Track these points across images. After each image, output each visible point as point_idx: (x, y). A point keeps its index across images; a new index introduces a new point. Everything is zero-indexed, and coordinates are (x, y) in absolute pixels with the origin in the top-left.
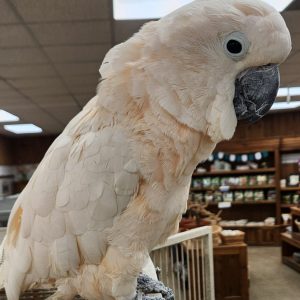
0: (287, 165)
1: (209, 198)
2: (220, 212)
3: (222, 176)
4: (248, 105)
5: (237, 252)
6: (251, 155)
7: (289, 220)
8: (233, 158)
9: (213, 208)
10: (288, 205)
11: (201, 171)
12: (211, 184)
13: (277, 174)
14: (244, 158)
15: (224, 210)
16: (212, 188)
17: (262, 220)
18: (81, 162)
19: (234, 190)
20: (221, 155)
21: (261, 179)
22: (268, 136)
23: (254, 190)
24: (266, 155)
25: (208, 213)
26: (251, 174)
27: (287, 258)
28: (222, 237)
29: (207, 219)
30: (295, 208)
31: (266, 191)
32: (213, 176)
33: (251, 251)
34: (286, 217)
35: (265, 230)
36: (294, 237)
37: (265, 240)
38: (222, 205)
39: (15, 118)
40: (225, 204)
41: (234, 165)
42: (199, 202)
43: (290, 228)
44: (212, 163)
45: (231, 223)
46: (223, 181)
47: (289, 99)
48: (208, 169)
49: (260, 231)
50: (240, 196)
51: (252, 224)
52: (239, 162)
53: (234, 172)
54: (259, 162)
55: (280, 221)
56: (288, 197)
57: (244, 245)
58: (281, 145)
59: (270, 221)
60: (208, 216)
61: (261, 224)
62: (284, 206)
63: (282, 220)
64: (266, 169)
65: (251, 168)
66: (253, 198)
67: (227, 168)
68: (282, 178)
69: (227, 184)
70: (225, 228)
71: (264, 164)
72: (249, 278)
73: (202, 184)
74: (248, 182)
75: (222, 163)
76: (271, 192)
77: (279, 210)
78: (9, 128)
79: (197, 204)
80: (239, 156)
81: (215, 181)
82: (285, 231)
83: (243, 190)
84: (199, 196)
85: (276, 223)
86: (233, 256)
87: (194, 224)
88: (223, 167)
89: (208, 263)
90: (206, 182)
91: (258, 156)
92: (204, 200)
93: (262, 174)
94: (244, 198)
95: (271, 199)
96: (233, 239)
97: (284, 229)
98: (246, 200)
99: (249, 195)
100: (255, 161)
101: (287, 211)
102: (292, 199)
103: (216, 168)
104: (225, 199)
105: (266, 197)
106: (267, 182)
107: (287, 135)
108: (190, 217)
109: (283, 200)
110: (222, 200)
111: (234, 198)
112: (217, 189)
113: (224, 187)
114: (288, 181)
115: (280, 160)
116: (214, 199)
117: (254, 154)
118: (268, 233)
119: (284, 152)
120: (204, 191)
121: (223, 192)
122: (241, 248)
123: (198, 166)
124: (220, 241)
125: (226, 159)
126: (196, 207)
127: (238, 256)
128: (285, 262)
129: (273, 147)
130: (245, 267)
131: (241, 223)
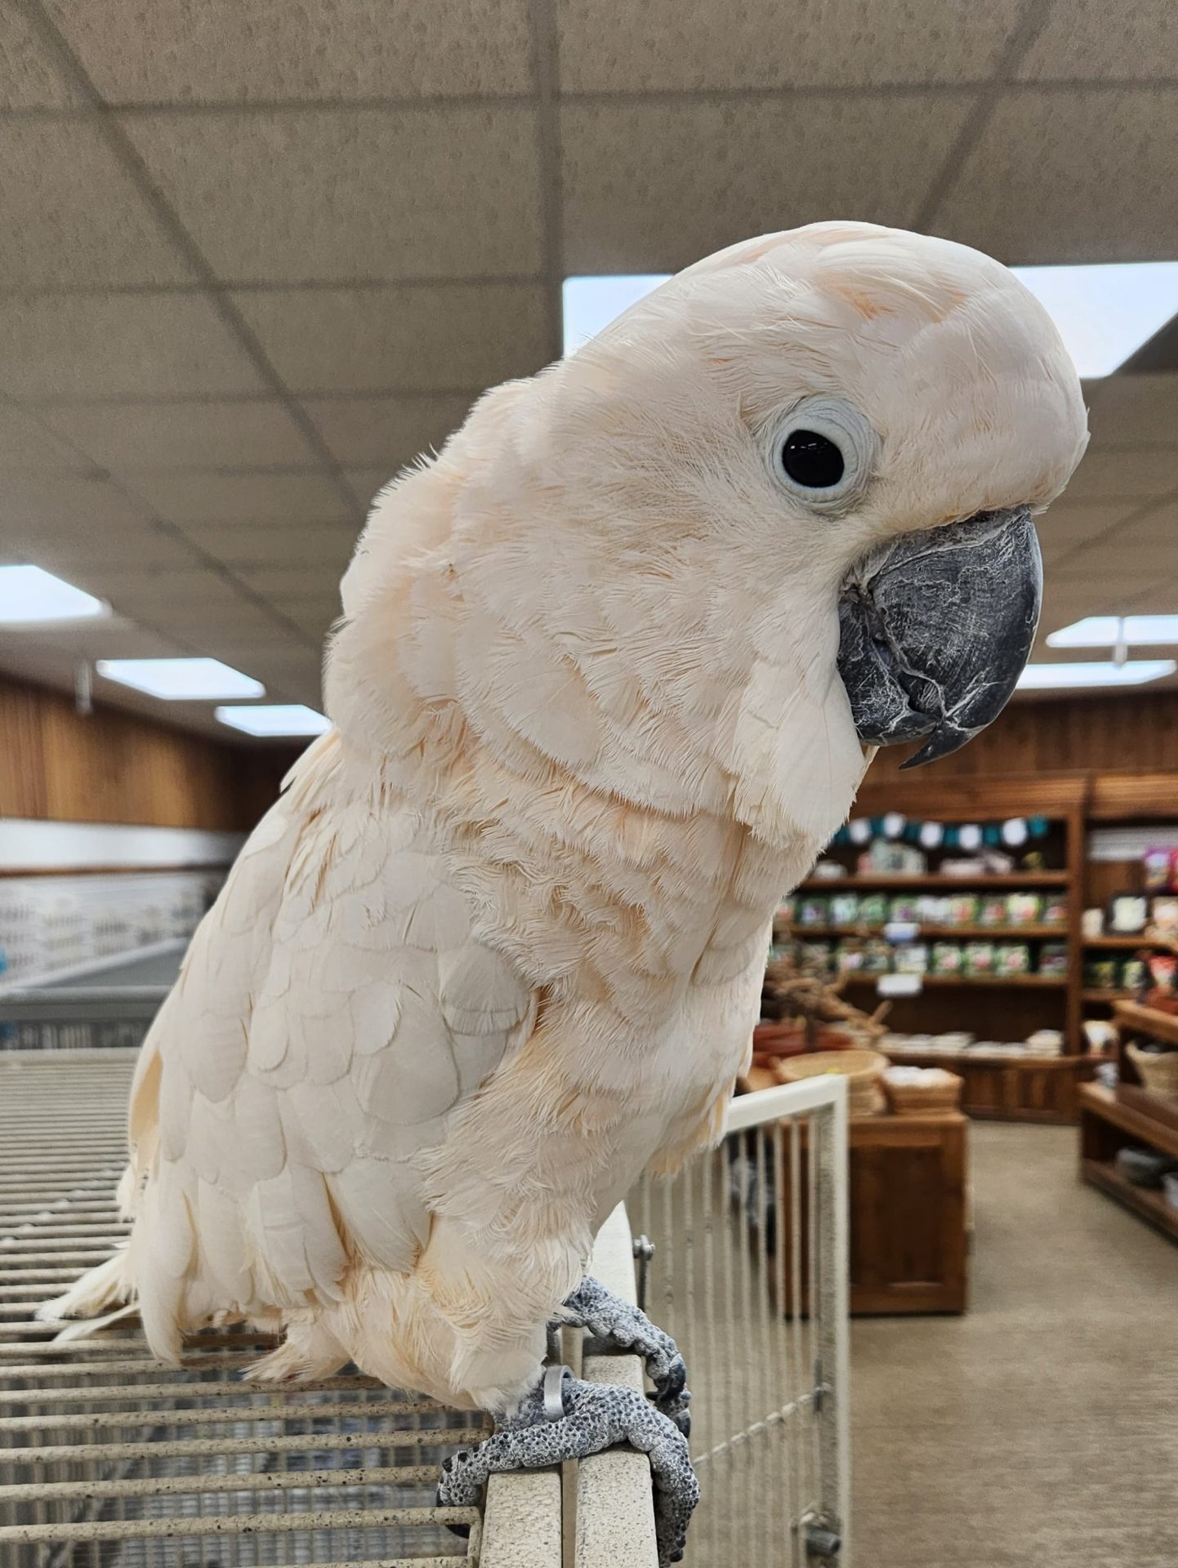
0: (1107, 866)
1: (849, 961)
2: (883, 1008)
3: (893, 891)
4: (913, 690)
5: (934, 1141)
6: (991, 826)
7: (1107, 1046)
8: (931, 835)
9: (861, 994)
10: (1105, 993)
11: (830, 872)
12: (858, 918)
13: (1074, 895)
14: (970, 837)
15: (899, 1001)
16: (862, 929)
17: (1020, 1037)
18: (322, 912)
19: (930, 938)
20: (894, 825)
21: (1021, 906)
22: (1046, 768)
23: (1000, 940)
24: (1039, 830)
25: (844, 1009)
26: (988, 890)
27: (1096, 1166)
28: (888, 1092)
29: (840, 1029)
30: (1128, 1006)
31: (1036, 945)
32: (864, 891)
33: (982, 1138)
34: (1099, 1032)
35: (1028, 1072)
36: (1122, 1097)
37: (1026, 1102)
38: (890, 985)
39: (254, 688)
40: (903, 982)
41: (934, 858)
42: (817, 973)
43: (1109, 1071)
44: (865, 848)
45: (919, 1045)
46: (899, 906)
47: (1120, 653)
48: (851, 867)
49: (1011, 1076)
50: (950, 958)
51: (986, 1051)
52: (949, 851)
53: (934, 879)
54: (1016, 854)
55: (1077, 1044)
56: (1106, 968)
57: (956, 1117)
58: (1090, 801)
59: (1045, 1045)
60: (842, 1019)
61: (1012, 1052)
62: (1093, 996)
63: (1084, 1043)
64: (1038, 875)
65: (989, 870)
66: (993, 966)
67: (912, 867)
68: (1088, 905)
69: (909, 917)
70: (897, 1060)
71: (1032, 857)
72: (971, 1225)
73: (829, 916)
74: (979, 914)
75: (897, 849)
76: (1050, 949)
77: (1074, 1010)
78: (231, 717)
79: (809, 981)
80: (951, 827)
81: (873, 907)
82: (1093, 1077)
83: (961, 940)
84: (818, 953)
85: (1066, 1049)
86: (920, 1154)
87: (797, 1042)
88: (898, 863)
89: (830, 1199)
90: (843, 909)
91: (1015, 832)
92: (832, 967)
93: (1024, 889)
94: (963, 966)
95: (1051, 973)
96: (922, 1099)
97: (1088, 1071)
98: (972, 973)
99: (980, 955)
100: (1003, 848)
101: (1103, 1012)
102: (1118, 976)
103: (877, 865)
104: (903, 965)
105: (1034, 964)
106: (1040, 915)
107: (1110, 767)
108: (786, 1020)
109: (1089, 979)
110: (892, 969)
111: (931, 963)
112: (877, 934)
113: (900, 928)
114: (1109, 918)
115: (1086, 846)
116: (866, 964)
117: (998, 824)
118: (1038, 1084)
119: (1097, 823)
120: (833, 938)
121: (895, 944)
122: (947, 1129)
123: (821, 858)
124: (878, 1101)
125: (908, 838)
126: (806, 990)
127: (935, 1154)
128: (1089, 1180)
129: (1064, 805)
130: (957, 1191)
131: (951, 1044)
